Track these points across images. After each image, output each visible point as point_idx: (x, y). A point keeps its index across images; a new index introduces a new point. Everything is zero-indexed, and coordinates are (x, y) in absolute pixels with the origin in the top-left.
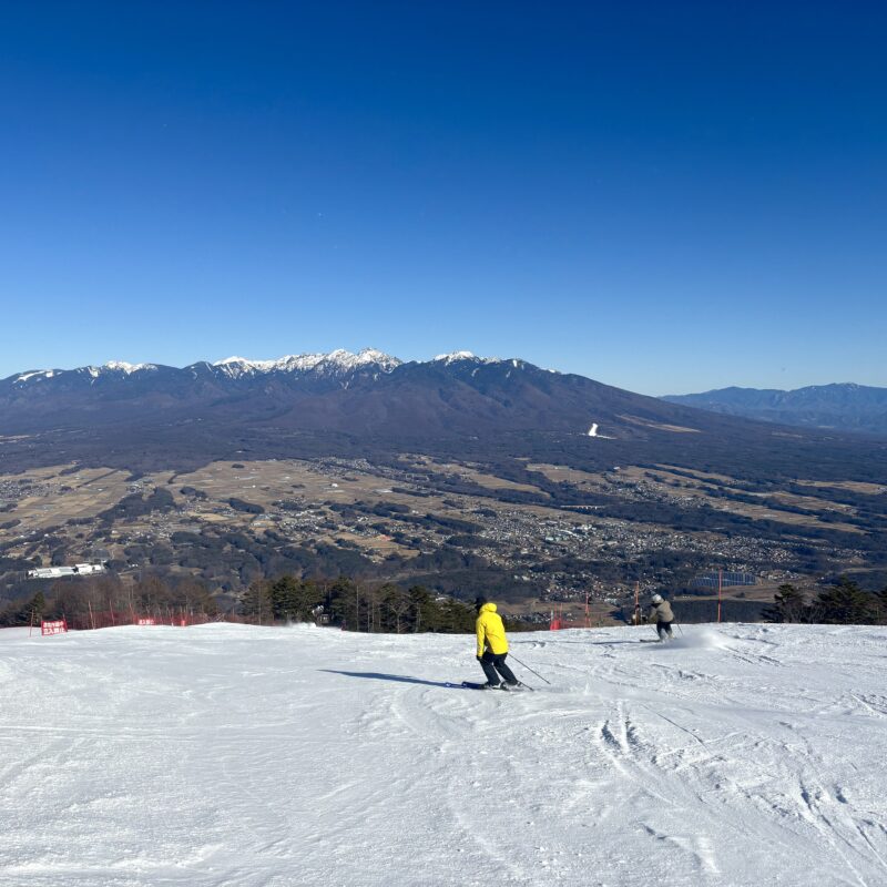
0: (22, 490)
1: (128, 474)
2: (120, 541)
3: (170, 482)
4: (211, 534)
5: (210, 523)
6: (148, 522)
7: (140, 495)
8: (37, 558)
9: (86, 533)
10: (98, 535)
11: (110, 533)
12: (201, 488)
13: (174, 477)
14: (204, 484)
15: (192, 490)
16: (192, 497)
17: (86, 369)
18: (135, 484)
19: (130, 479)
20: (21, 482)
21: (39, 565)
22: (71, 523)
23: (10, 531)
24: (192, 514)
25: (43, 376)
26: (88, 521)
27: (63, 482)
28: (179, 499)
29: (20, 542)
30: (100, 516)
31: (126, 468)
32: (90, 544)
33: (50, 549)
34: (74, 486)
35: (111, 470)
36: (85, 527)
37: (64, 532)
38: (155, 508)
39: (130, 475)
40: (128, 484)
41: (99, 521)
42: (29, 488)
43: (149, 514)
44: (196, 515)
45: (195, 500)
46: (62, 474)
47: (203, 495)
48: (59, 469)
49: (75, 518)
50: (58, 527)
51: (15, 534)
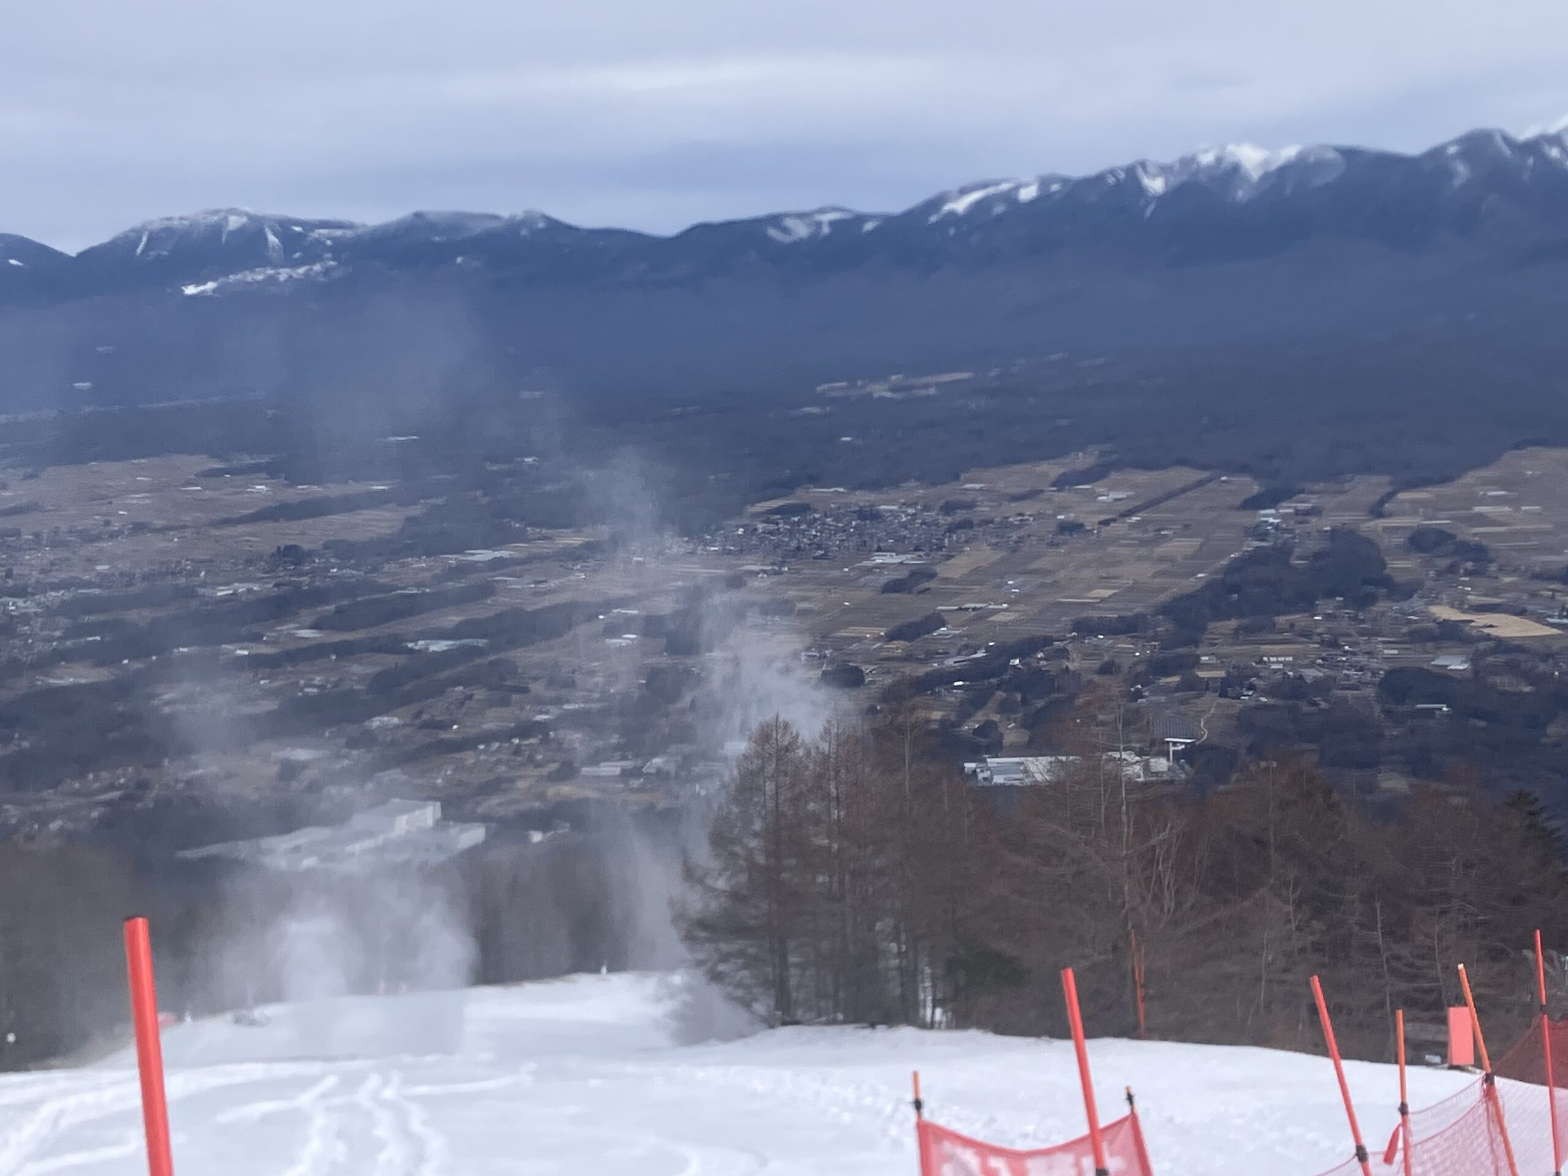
0: (952, 529)
1: (1251, 486)
2: (1224, 688)
3: (1377, 511)
4: (1504, 682)
5: (1502, 645)
6: (1307, 634)
7: (1283, 552)
8: (987, 728)
9: (1126, 663)
10: (1159, 667)
11: (1196, 663)
12: (1471, 533)
13: (1390, 496)
14: (1482, 520)
15: (1442, 537)
16: (1443, 563)
17: (1131, 171)
18: (1269, 516)
19: (1253, 504)
20: (948, 508)
21: (997, 749)
22: (1085, 628)
23: (917, 646)
24: (1445, 613)
25: (1009, 198)
26: (1127, 627)
27: (1064, 509)
28: (1401, 566)
29: (945, 679)
30: (1165, 610)
31: (1244, 469)
32: (1138, 695)
33: (1024, 701)
34: (1090, 521)
35: (1204, 475)
36: (1124, 644)
37: (1063, 653)
38: (1330, 594)
39: (1256, 489)
40: (1246, 519)
41: (1164, 627)
42: (967, 524)
43: (1311, 610)
44: (1454, 615)
45: (1452, 569)
46: (1061, 483)
47: (1479, 554)
48: (1052, 469)
49: (1095, 614)
50: (1047, 641)
51: (930, 656)
